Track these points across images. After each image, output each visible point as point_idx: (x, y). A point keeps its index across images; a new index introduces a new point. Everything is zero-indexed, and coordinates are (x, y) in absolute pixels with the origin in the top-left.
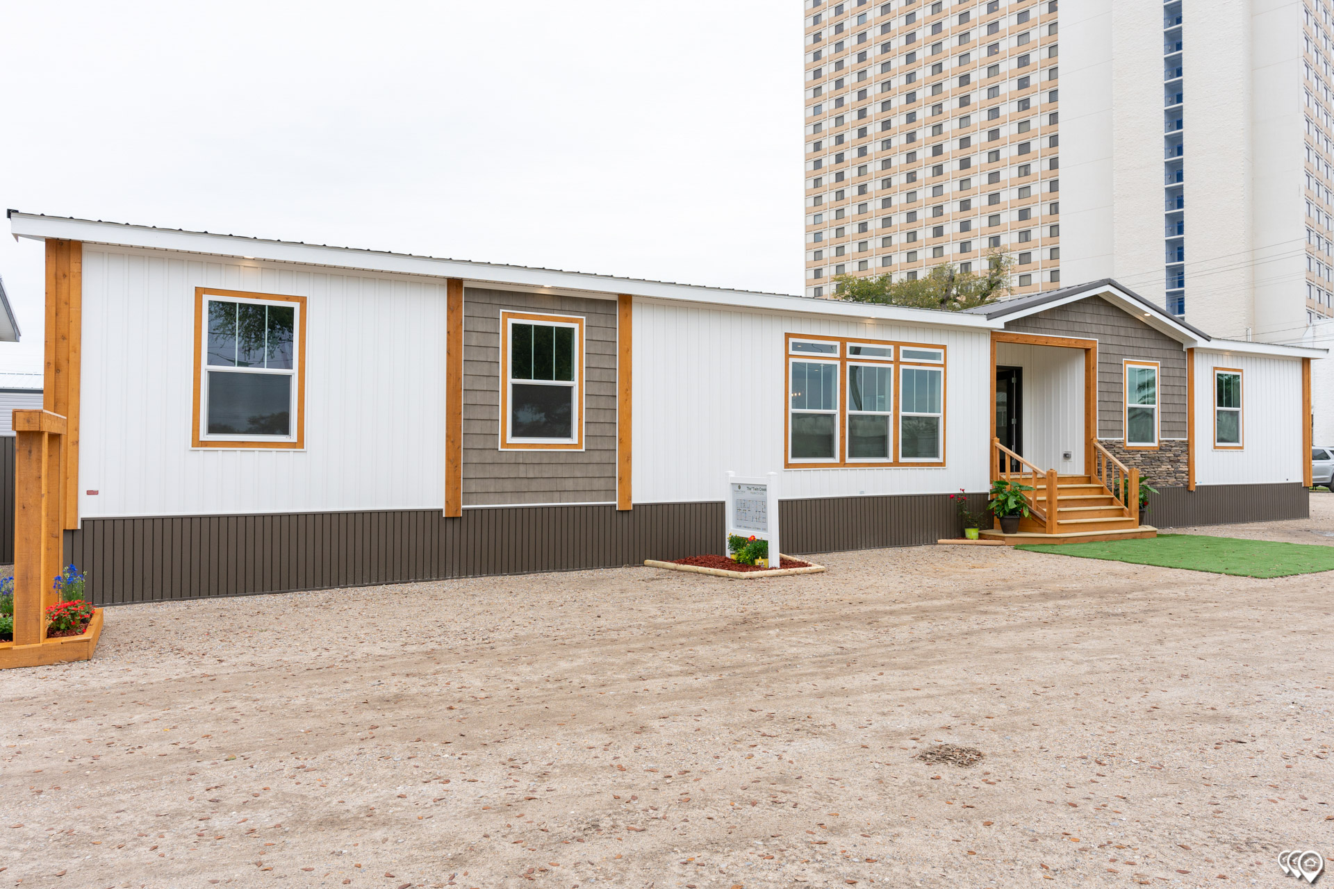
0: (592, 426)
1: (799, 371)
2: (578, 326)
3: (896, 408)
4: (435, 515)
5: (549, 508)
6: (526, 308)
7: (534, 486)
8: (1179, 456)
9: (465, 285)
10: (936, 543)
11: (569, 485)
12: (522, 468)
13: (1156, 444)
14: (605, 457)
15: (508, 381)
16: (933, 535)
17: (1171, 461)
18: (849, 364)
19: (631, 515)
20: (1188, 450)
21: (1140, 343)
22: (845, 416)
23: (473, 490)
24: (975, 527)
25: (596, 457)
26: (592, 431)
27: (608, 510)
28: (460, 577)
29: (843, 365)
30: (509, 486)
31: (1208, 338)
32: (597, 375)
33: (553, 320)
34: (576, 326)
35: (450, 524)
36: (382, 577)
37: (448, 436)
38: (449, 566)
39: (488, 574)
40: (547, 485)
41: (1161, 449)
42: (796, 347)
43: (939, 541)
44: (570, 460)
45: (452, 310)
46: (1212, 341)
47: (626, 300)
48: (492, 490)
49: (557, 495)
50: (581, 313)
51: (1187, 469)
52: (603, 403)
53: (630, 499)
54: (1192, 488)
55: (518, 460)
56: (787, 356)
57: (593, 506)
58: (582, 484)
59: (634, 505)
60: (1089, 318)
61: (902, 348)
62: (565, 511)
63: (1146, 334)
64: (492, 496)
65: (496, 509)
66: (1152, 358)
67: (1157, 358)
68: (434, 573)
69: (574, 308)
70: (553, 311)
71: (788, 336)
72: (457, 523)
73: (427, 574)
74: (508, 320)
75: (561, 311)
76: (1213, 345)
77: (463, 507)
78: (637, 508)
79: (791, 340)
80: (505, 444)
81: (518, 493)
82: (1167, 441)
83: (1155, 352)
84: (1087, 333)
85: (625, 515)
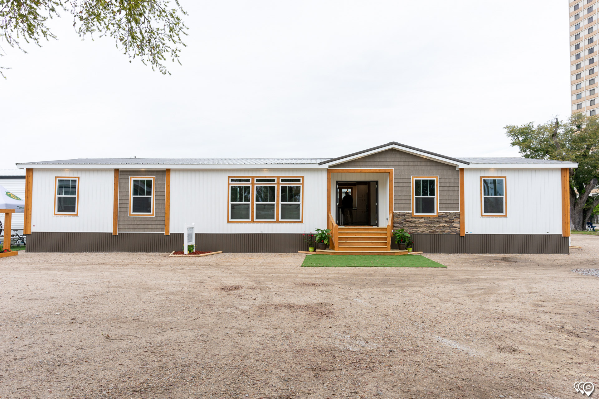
0: (157, 209)
1: (233, 189)
2: (153, 179)
3: (278, 201)
4: (111, 234)
5: (143, 233)
6: (137, 175)
7: (139, 227)
8: (453, 219)
9: (120, 170)
10: (297, 252)
11: (150, 227)
12: (135, 221)
13: (435, 214)
14: (161, 219)
15: (131, 196)
16: (296, 249)
17: (446, 222)
18: (255, 186)
19: (170, 236)
20: (460, 217)
21: (424, 168)
22: (254, 204)
23: (121, 227)
24: (312, 247)
25: (159, 218)
26: (158, 210)
27: (162, 235)
28: (117, 252)
29: (253, 186)
30: (131, 226)
31: (468, 163)
32: (159, 193)
33: (145, 178)
34: (152, 179)
35: (115, 237)
36: (97, 250)
37: (114, 212)
38: (114, 248)
39: (125, 252)
40: (143, 226)
41: (439, 217)
42: (232, 180)
43: (299, 252)
44: (150, 219)
45: (116, 177)
46: (470, 164)
47: (168, 170)
48: (127, 228)
49: (146, 230)
50: (154, 175)
51: (459, 226)
52: (161, 202)
53: (169, 231)
54: (462, 235)
55: (134, 219)
56: (229, 184)
57: (157, 233)
58: (154, 227)
59: (171, 234)
60: (388, 159)
61: (281, 179)
62: (148, 234)
63: (429, 164)
64: (126, 229)
65: (127, 233)
66: (433, 174)
67: (437, 174)
68: (110, 250)
69: (152, 174)
70: (145, 175)
71: (229, 177)
72: (117, 236)
73: (108, 250)
74: (132, 179)
75: (148, 175)
76: (471, 166)
77: (118, 232)
78: (172, 235)
79: (230, 179)
80: (130, 215)
81: (134, 229)
82: (443, 213)
83: (435, 172)
84: (387, 166)
85: (168, 237)
